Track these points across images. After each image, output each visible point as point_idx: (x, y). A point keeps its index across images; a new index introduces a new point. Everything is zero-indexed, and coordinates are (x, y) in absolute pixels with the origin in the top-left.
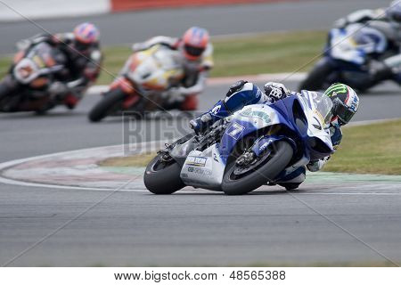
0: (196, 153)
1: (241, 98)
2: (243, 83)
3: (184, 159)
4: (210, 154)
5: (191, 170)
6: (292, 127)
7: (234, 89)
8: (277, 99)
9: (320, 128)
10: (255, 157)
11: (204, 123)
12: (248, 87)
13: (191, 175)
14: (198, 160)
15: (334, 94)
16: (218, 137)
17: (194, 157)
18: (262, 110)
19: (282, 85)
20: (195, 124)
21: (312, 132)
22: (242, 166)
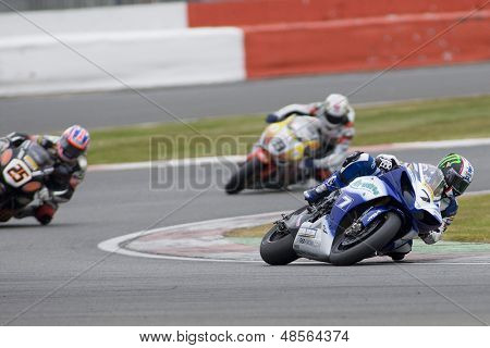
0: (307, 224)
1: (356, 169)
2: (359, 154)
3: (297, 230)
4: (319, 226)
5: (302, 241)
6: (399, 199)
7: (350, 160)
8: (386, 171)
9: (429, 201)
10: (363, 227)
11: (319, 194)
12: (364, 157)
13: (303, 247)
14: (309, 231)
15: (449, 165)
16: (328, 209)
17: (306, 228)
18: (372, 182)
19: (392, 157)
20: (308, 196)
21: (419, 204)
22: (349, 237)
